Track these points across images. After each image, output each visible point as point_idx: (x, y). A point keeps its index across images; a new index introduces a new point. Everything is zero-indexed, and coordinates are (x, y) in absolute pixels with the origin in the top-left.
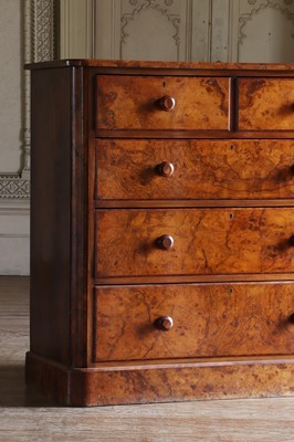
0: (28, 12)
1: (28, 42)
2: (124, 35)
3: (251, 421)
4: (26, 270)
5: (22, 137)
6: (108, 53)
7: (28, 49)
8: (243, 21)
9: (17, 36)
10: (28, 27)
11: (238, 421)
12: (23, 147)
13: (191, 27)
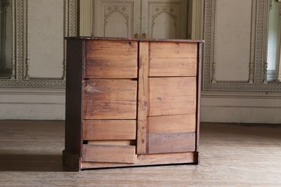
0: (67, 13)
1: (67, 25)
2: (106, 22)
3: (160, 181)
4: (64, 119)
5: (64, 63)
7: (67, 28)
8: (154, 18)
9: (62, 22)
10: (67, 19)
11: (155, 181)
12: (64, 68)
13: (132, 20)
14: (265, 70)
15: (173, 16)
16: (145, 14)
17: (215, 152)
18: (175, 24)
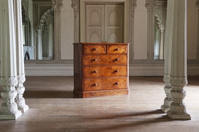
2: (91, 37)
4: (73, 75)
6: (88, 42)
8: (109, 35)
13: (101, 36)
14: (153, 55)
15: (117, 35)
16: (106, 34)
17: (133, 88)
18: (118, 38)
